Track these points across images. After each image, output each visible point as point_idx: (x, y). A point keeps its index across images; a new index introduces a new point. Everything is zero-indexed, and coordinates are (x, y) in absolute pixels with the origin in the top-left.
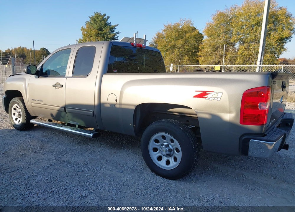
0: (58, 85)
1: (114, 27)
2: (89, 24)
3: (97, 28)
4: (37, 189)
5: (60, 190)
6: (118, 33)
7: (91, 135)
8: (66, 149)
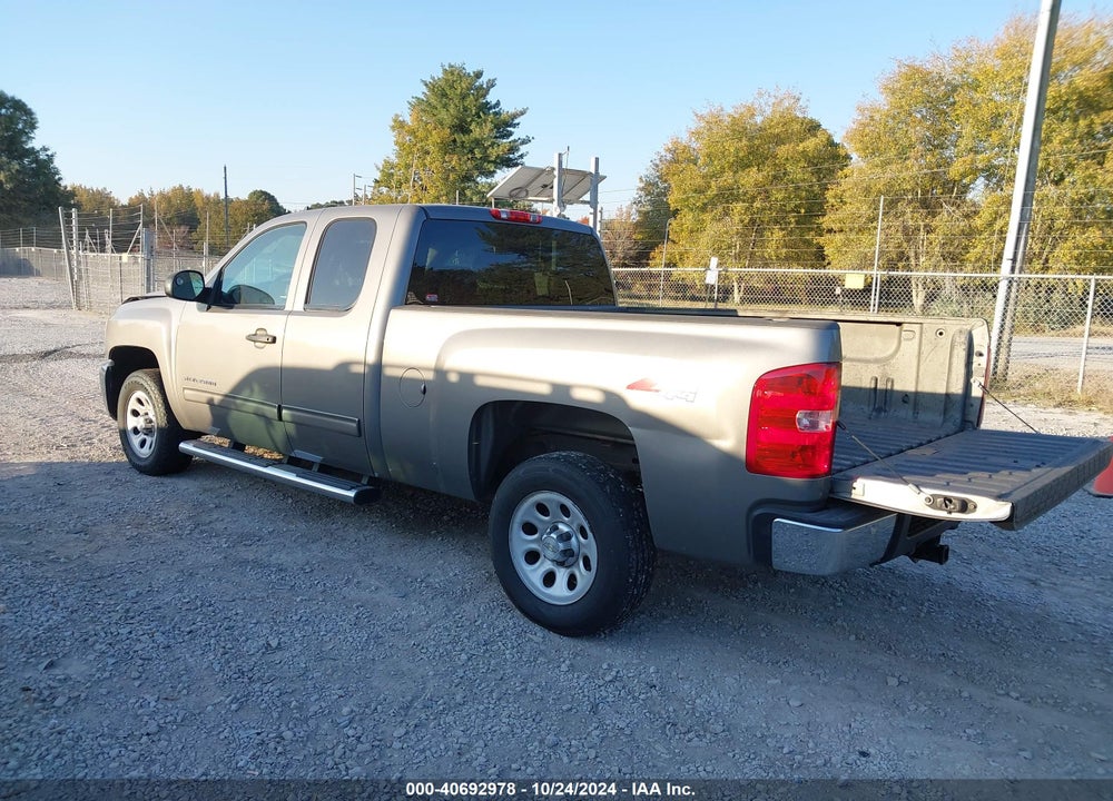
0: (262, 335)
1: (513, 120)
2: (420, 106)
3: (448, 121)
4: (153, 624)
5: (214, 628)
6: (525, 142)
7: (352, 494)
8: (260, 529)
